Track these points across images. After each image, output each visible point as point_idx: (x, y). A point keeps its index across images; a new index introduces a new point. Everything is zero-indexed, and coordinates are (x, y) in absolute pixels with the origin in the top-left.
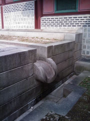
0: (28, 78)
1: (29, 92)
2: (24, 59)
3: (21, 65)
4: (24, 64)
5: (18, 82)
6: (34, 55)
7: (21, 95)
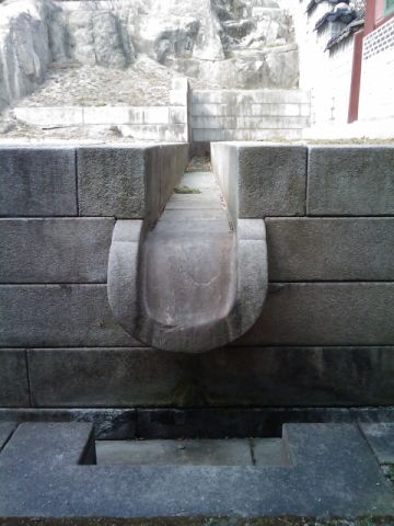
0: (73, 286)
1: (80, 357)
2: (51, 184)
3: (31, 212)
4: (51, 212)
5: (10, 286)
6: (125, 180)
7: (28, 350)
